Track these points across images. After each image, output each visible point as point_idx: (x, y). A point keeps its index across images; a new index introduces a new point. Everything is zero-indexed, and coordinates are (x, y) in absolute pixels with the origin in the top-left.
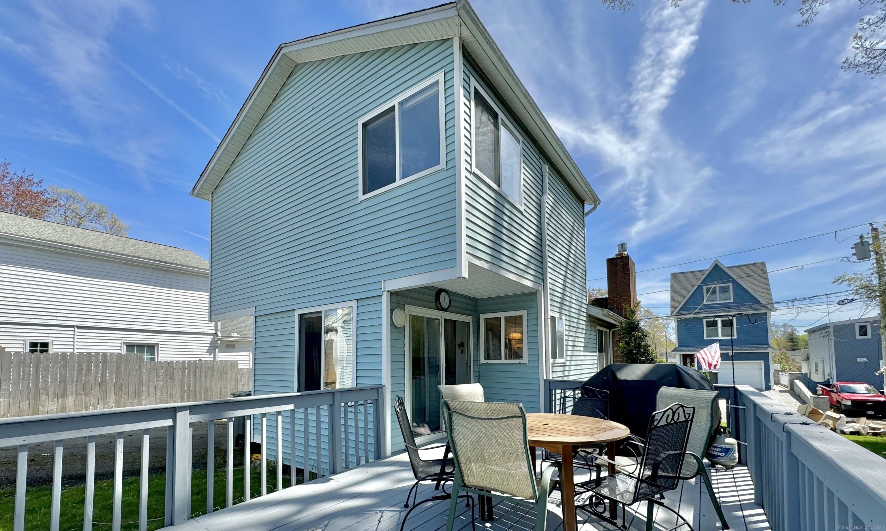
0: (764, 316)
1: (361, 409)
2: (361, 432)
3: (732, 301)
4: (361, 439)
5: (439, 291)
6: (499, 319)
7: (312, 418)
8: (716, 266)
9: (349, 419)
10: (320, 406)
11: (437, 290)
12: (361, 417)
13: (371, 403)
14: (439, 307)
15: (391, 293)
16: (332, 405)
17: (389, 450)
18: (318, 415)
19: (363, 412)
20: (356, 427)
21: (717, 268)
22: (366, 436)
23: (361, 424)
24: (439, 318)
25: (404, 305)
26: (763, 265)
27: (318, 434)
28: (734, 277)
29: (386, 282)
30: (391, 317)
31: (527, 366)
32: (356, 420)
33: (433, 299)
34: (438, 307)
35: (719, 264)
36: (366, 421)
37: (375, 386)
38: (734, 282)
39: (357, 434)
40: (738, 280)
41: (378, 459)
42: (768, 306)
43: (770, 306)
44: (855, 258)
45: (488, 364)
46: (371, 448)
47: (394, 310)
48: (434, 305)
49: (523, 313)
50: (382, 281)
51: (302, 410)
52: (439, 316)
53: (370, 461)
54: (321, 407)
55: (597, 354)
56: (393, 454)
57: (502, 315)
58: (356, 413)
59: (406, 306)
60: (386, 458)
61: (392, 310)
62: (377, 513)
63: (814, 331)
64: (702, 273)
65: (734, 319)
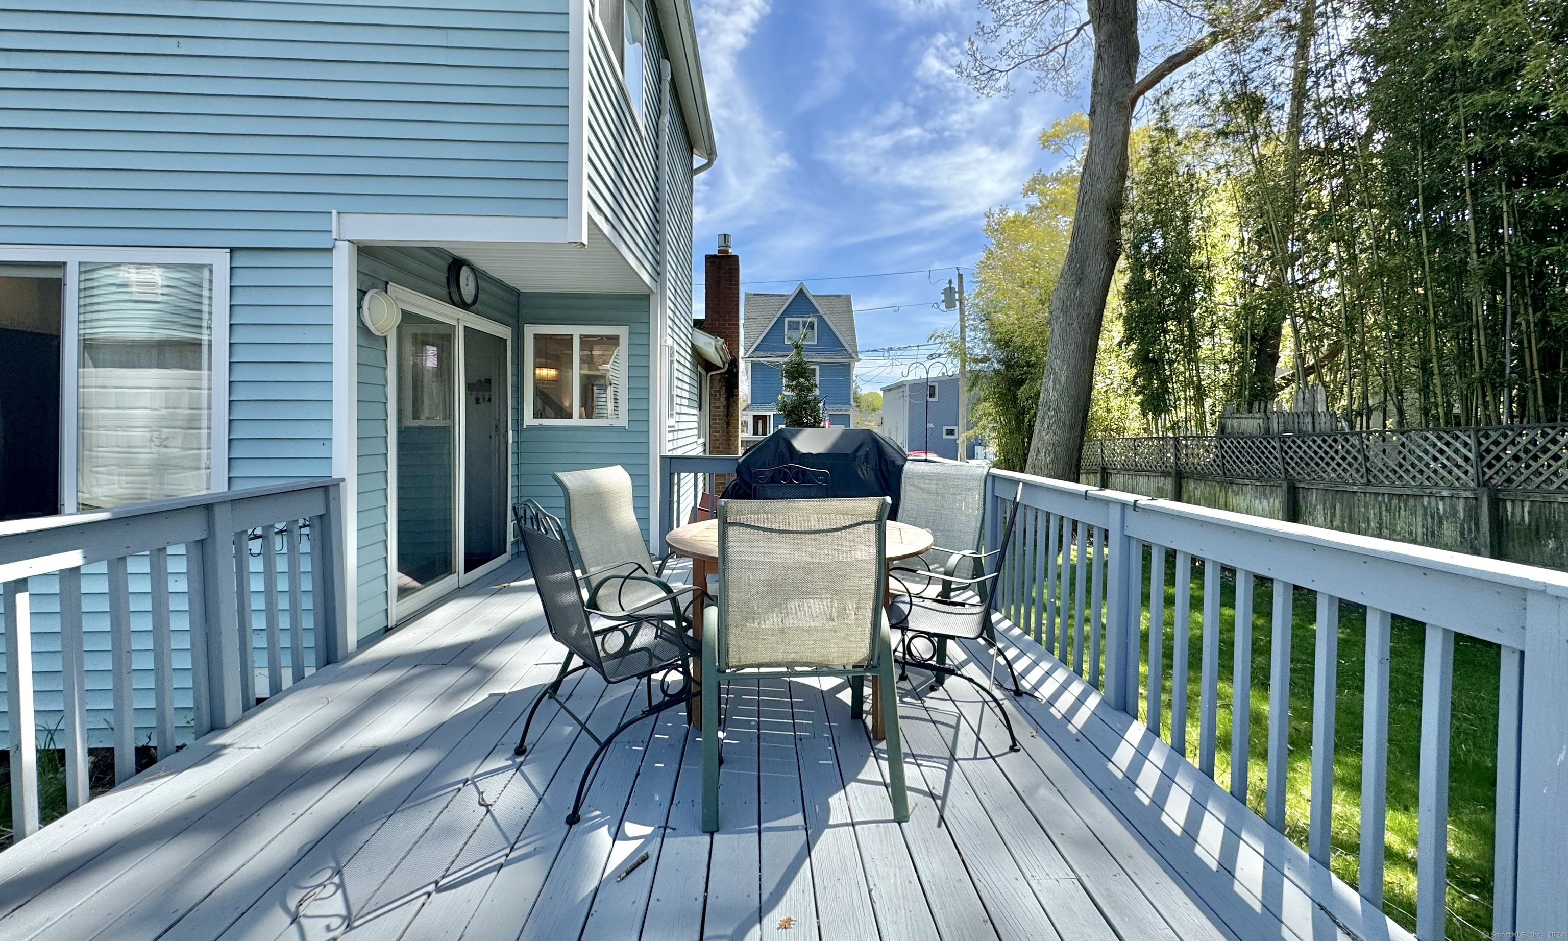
0: (847, 368)
1: (279, 543)
2: (283, 603)
3: (816, 343)
4: (284, 622)
5: (456, 265)
6: (567, 340)
7: (140, 586)
8: (801, 290)
9: (251, 576)
10: (165, 549)
11: (451, 260)
12: (282, 565)
13: (305, 526)
14: (456, 297)
15: (358, 247)
16: (201, 542)
17: (352, 637)
18: (158, 575)
19: (285, 550)
20: (270, 593)
21: (801, 294)
22: (294, 612)
23: (283, 585)
24: (454, 323)
25: (387, 283)
26: (848, 299)
27: (160, 631)
28: (822, 312)
29: (341, 215)
30: (360, 308)
31: (626, 431)
32: (269, 574)
33: (442, 277)
34: (454, 297)
35: (804, 289)
36: (293, 574)
37: (320, 482)
38: (821, 319)
39: (271, 613)
40: (825, 317)
41: (328, 663)
42: (854, 355)
43: (853, 356)
44: (943, 306)
45: (541, 428)
46: (309, 641)
47: (365, 293)
48: (444, 292)
49: (622, 332)
50: (334, 212)
51: (102, 568)
52: (452, 318)
53: (309, 672)
54: (170, 551)
55: (696, 412)
56: (366, 643)
57: (576, 331)
58: (267, 555)
59: (392, 286)
60: (348, 657)
61: (362, 293)
62: (459, 790)
63: (890, 390)
64: (783, 298)
65: (817, 367)
